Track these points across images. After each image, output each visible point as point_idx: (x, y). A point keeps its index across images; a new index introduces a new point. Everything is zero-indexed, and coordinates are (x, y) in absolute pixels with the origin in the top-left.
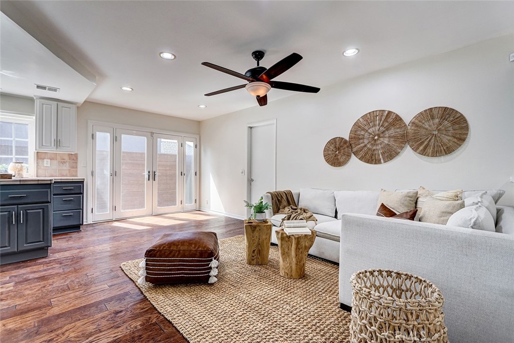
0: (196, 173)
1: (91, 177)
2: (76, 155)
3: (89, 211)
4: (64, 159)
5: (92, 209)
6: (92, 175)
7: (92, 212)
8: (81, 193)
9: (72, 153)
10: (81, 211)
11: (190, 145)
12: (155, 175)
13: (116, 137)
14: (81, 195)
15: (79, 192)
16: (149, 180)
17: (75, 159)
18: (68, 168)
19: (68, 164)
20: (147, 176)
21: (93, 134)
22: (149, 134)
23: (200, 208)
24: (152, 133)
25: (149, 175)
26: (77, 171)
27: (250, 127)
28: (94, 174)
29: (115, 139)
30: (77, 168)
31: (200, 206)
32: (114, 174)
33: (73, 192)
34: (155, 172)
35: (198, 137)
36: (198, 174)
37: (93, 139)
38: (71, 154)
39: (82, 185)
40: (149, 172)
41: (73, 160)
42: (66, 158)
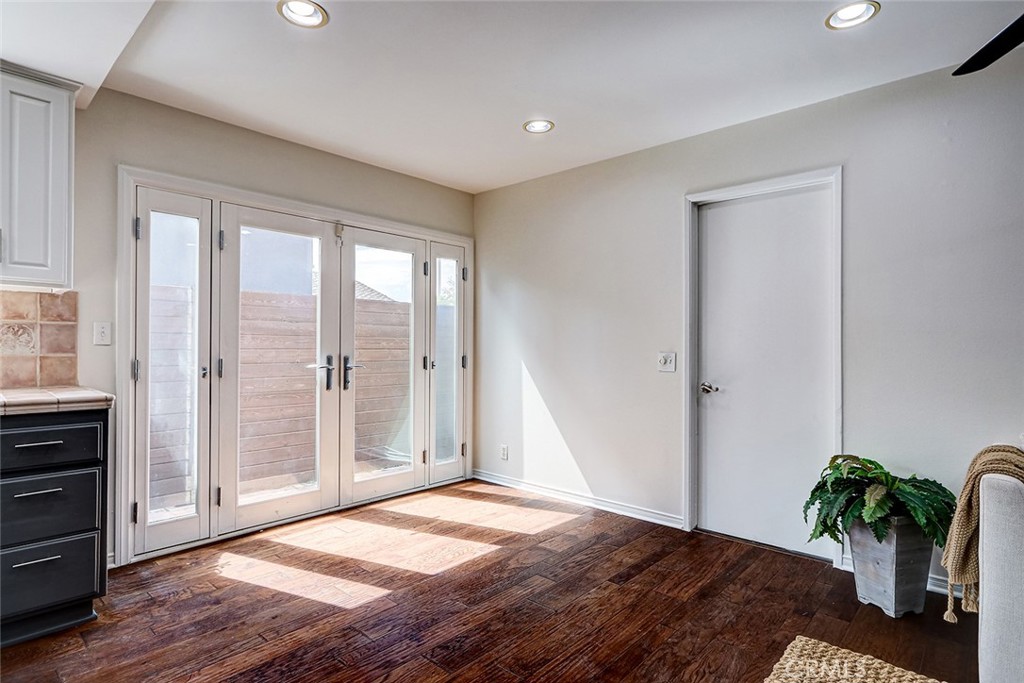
0: (464, 358)
1: (132, 382)
2: (71, 299)
3: (124, 514)
4: (20, 316)
5: (135, 505)
6: (135, 376)
7: (135, 519)
8: (95, 462)
9: (55, 290)
10: (96, 535)
11: (447, 270)
12: (346, 369)
13: (221, 233)
14: (97, 470)
15: (88, 456)
16: (328, 387)
17: (67, 315)
18: (38, 353)
19: (36, 335)
20: (321, 375)
21: (137, 219)
22: (330, 229)
23: (474, 472)
24: (338, 227)
25: (329, 372)
26: (73, 364)
27: (694, 204)
28: (141, 372)
29: (217, 242)
30: (73, 349)
31: (475, 464)
32: (214, 370)
33: (58, 459)
34: (346, 360)
35: (468, 244)
36: (471, 361)
37: (137, 238)
38: (52, 296)
39: (99, 425)
40: (329, 360)
41: (60, 317)
42: (32, 310)
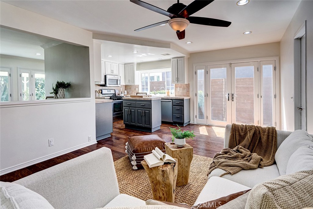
0: (275, 95)
5: (196, 115)
8: (182, 106)
10: (183, 115)
13: (207, 71)
18: (186, 92)
19: (186, 89)
21: (196, 71)
22: (228, 65)
24: (231, 64)
25: (229, 97)
26: (189, 94)
28: (197, 95)
30: (189, 92)
32: (206, 95)
33: (179, 105)
34: (233, 94)
35: (277, 59)
36: (278, 96)
37: (196, 74)
39: (183, 101)
40: (229, 94)
41: (188, 87)
42: (185, 86)
